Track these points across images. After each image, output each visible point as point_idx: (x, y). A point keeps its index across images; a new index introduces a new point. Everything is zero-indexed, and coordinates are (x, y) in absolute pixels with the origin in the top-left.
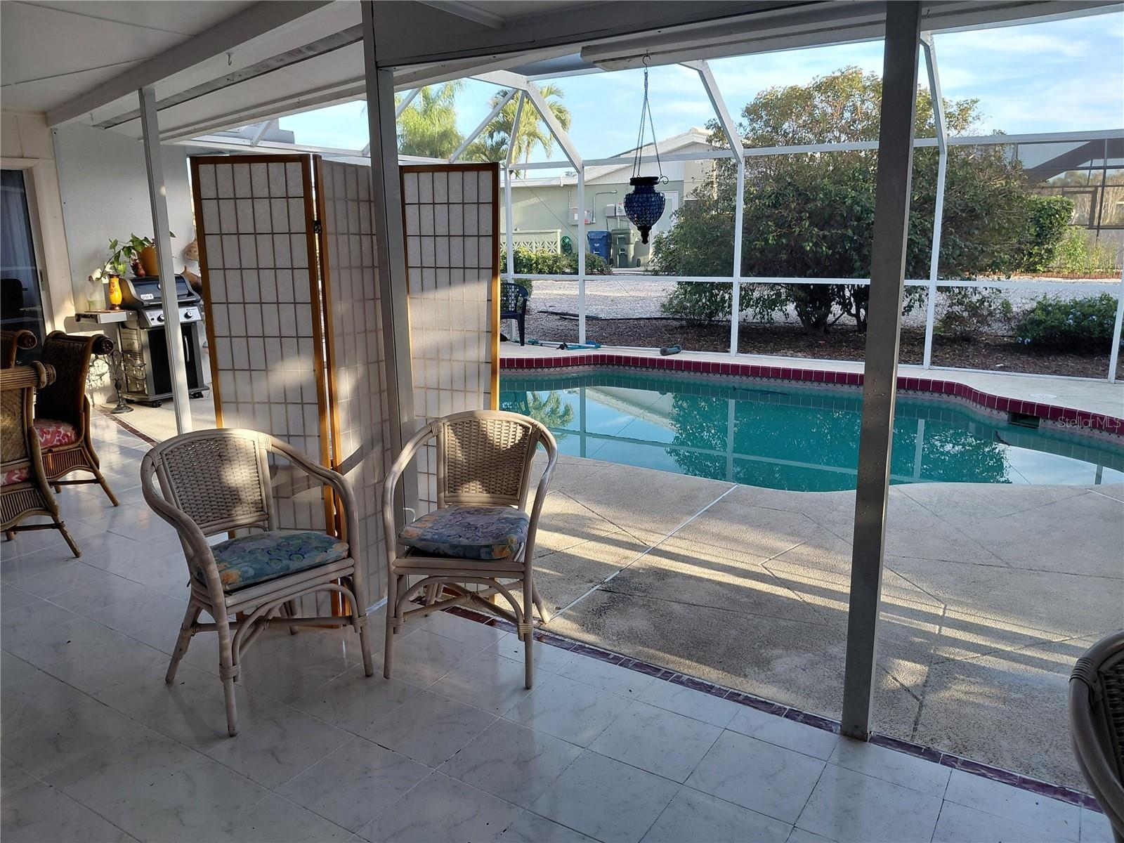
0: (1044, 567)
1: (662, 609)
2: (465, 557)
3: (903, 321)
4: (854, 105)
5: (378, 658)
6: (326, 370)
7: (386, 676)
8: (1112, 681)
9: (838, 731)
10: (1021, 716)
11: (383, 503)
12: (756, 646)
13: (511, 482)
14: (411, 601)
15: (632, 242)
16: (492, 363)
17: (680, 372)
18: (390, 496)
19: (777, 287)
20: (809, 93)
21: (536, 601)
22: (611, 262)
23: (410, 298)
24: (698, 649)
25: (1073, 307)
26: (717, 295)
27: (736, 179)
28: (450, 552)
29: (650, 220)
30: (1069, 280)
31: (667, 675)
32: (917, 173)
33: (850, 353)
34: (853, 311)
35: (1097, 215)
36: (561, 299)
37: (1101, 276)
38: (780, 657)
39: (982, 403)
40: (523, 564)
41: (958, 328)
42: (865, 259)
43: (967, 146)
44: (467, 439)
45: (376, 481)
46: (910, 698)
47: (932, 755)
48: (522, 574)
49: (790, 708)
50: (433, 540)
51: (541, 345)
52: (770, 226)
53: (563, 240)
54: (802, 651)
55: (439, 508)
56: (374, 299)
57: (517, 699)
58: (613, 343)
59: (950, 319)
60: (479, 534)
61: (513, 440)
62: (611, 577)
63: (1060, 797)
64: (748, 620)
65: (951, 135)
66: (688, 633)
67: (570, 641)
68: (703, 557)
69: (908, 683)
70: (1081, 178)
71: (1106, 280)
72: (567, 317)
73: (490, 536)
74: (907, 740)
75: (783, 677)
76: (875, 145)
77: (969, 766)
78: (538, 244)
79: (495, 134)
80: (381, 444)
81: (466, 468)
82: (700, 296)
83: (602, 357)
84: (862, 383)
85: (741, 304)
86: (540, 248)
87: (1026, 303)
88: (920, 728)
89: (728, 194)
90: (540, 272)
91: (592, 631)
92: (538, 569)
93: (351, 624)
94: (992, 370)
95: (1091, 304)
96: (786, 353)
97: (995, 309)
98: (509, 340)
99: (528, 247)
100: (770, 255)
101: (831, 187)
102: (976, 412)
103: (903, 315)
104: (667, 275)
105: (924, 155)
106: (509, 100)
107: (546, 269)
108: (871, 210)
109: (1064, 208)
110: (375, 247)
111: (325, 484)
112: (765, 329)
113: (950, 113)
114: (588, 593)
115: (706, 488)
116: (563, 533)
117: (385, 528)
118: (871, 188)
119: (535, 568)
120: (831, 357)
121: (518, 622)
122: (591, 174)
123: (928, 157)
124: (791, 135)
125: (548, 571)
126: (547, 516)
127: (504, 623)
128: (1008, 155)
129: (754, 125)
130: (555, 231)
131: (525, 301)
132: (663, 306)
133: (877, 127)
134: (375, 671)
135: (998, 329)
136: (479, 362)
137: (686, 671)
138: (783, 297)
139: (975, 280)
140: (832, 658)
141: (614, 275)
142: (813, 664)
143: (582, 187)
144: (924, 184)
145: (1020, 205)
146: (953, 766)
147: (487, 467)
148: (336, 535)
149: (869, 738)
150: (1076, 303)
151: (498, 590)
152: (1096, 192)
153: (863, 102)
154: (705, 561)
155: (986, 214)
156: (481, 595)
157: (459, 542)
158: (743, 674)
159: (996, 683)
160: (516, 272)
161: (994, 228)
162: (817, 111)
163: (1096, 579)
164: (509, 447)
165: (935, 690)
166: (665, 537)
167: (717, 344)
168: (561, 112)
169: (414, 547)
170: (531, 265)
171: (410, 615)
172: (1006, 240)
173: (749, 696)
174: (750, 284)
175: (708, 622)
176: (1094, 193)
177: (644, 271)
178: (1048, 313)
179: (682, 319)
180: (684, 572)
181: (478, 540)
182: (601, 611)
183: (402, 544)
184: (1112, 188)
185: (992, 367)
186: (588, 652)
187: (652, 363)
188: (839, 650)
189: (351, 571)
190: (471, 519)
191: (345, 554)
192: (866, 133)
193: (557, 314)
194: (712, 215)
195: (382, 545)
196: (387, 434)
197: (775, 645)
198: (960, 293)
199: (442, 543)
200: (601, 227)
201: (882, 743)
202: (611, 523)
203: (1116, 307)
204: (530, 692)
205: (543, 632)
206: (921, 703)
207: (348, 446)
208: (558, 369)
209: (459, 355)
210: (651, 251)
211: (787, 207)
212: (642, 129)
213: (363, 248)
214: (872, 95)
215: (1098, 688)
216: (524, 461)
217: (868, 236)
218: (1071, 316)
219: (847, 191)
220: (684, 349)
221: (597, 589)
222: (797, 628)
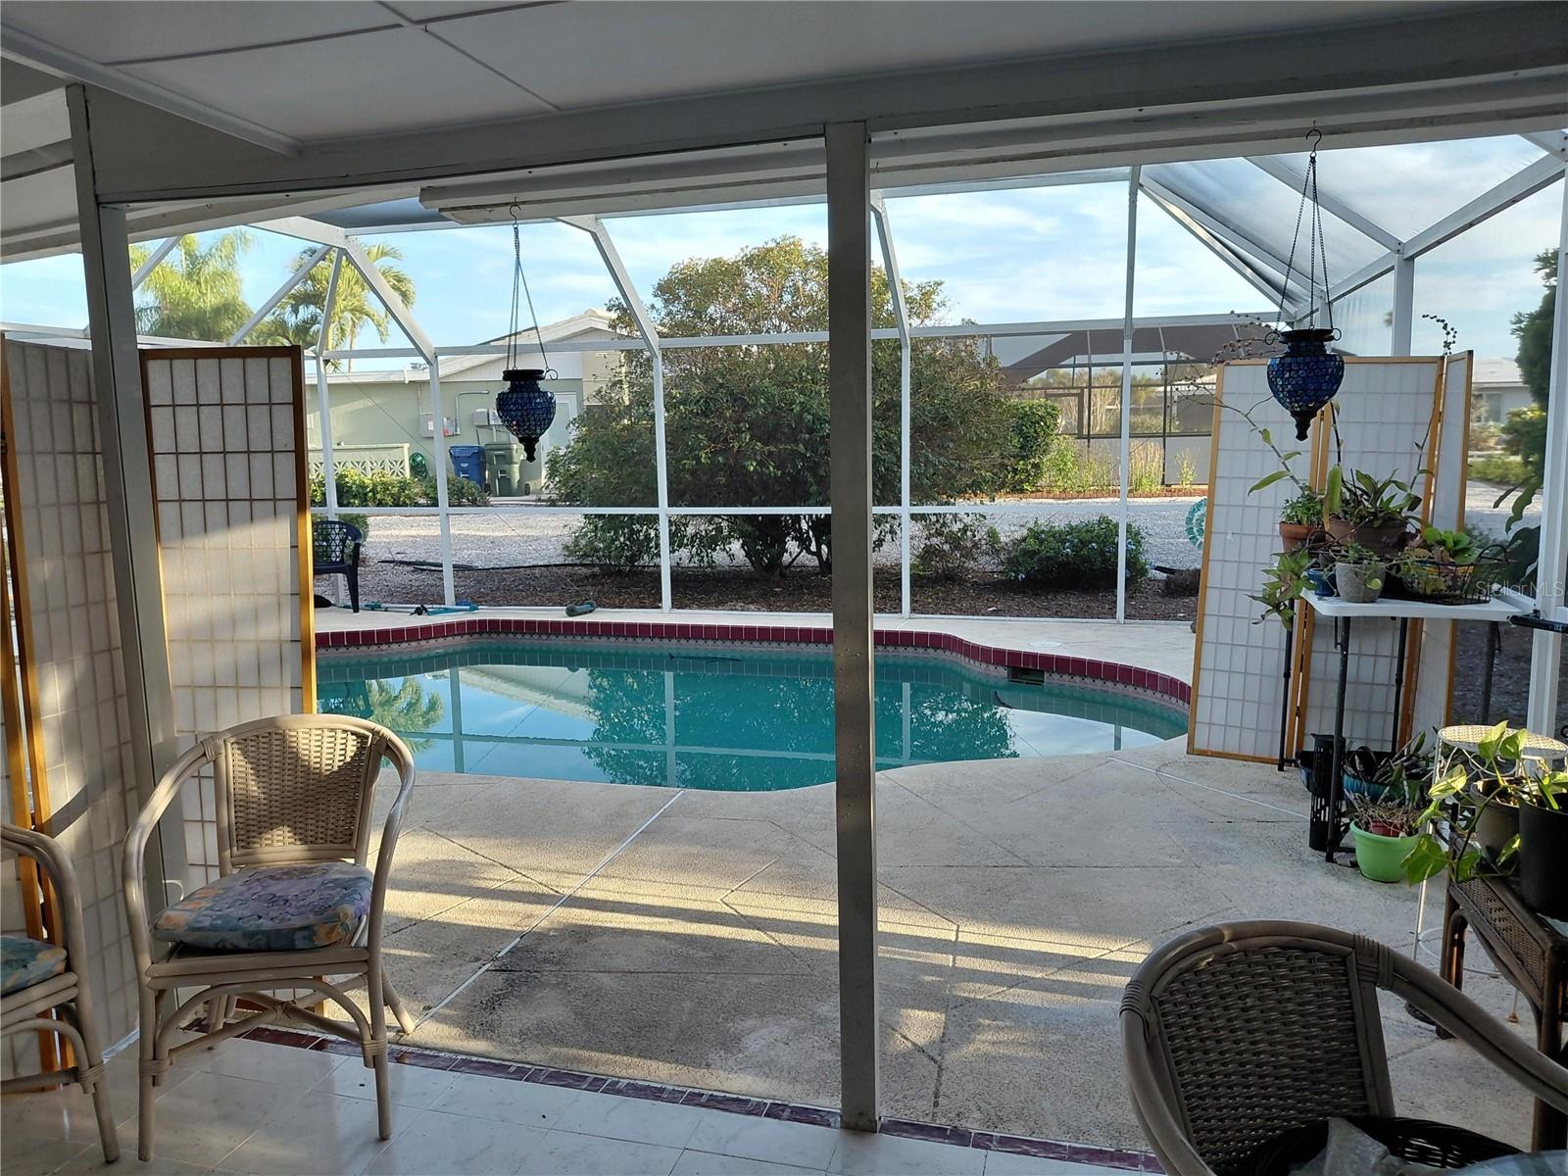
0: (1070, 861)
1: (586, 985)
2: (269, 950)
3: (875, 558)
4: (794, 284)
5: (126, 1131)
6: (18, 668)
7: (143, 1156)
8: (1168, 1007)
9: (838, 1125)
10: (1063, 1064)
11: (125, 877)
12: (720, 1020)
13: (342, 823)
14: (184, 1029)
15: (515, 460)
16: (302, 641)
17: (596, 639)
18: (136, 865)
19: (717, 520)
20: (738, 267)
21: (390, 1002)
22: (488, 489)
23: (162, 548)
24: (640, 1038)
25: (1069, 533)
26: (639, 531)
27: (652, 378)
28: (244, 944)
29: (536, 430)
30: (1061, 502)
31: (596, 1084)
32: (876, 371)
33: (814, 602)
34: (813, 548)
35: (1085, 422)
36: (414, 542)
37: (1097, 494)
38: (753, 1030)
39: (975, 658)
40: (366, 948)
41: (940, 565)
42: (823, 482)
43: (933, 339)
44: (265, 762)
45: (113, 842)
46: (926, 1060)
47: (959, 1137)
48: (365, 964)
49: (772, 1101)
50: (214, 928)
51: (386, 611)
52: (701, 440)
53: (413, 458)
54: (782, 1016)
55: (222, 875)
56: (101, 552)
57: (369, 1157)
58: (495, 602)
59: (927, 554)
60: (291, 910)
61: (342, 758)
62: (507, 949)
63: (1117, 1164)
64: (707, 982)
65: (914, 325)
66: (624, 1016)
67: (448, 1055)
68: (641, 900)
69: (922, 1040)
70: (1064, 378)
71: (1102, 500)
72: (425, 567)
73: (310, 911)
74: (927, 1121)
75: (759, 1058)
76: (824, 336)
77: (1008, 1144)
78: (375, 465)
79: (301, 308)
80: (119, 782)
81: (265, 807)
82: (616, 533)
83: (482, 623)
84: (831, 641)
85: (672, 543)
86: (378, 470)
87: (1016, 531)
88: (942, 1101)
89: (643, 398)
90: (380, 504)
91: (481, 1036)
92: (393, 951)
93: (77, 1080)
94: (983, 615)
95: (1088, 528)
96: (734, 606)
97: (980, 540)
98: (334, 605)
99: (359, 469)
100: (705, 478)
101: (774, 390)
102: (969, 669)
103: (874, 551)
104: (570, 506)
105: (883, 350)
106: (318, 262)
107: (389, 500)
108: (825, 420)
109: (1049, 414)
110: (101, 473)
111: (20, 855)
112: (705, 575)
113: (910, 297)
114: (474, 978)
115: (640, 800)
116: (431, 891)
117: (131, 918)
118: (823, 392)
119: (388, 951)
120: (791, 608)
121: (362, 1040)
122: (447, 366)
123: (889, 352)
124: (718, 322)
125: (408, 953)
126: (403, 869)
127: (341, 1043)
128: (981, 352)
129: (671, 307)
130: (400, 445)
131: (357, 546)
132: (566, 547)
133: (825, 313)
134: (122, 1151)
135: (986, 564)
136: (281, 642)
137: (624, 1073)
138: (726, 532)
139: (954, 504)
140: (823, 1020)
141: (492, 506)
142: (798, 1033)
143: (435, 386)
144: (886, 386)
145: (1000, 410)
146: (988, 1148)
147: (301, 802)
148: (45, 936)
149: (879, 1127)
150: (1072, 528)
151: (325, 993)
152: (1082, 394)
153: (805, 281)
154: (644, 905)
155: (961, 423)
156: (300, 1006)
157: (258, 926)
158: (704, 1063)
159: (1029, 1024)
160: (340, 504)
161: (971, 440)
162: (749, 292)
163: (1131, 870)
164: (336, 769)
165: (956, 1046)
166: (584, 878)
167: (643, 598)
168: (399, 281)
169: (181, 942)
170: (366, 494)
171: (180, 1053)
172: (986, 454)
173: (715, 1093)
174: (683, 516)
175: (651, 994)
176: (1080, 396)
177: (535, 501)
178: (1041, 542)
179: (594, 565)
180: (614, 925)
181: (289, 920)
182: (493, 1003)
183: (160, 940)
184: (1099, 390)
185: (983, 611)
186: (477, 1069)
187: (555, 628)
188: (830, 1008)
189: (71, 994)
190: (277, 888)
191: (61, 967)
192: (812, 322)
193: (408, 564)
194: (624, 425)
195: (127, 944)
196: (129, 767)
197: (746, 1014)
198: (938, 521)
199: (231, 930)
200: (469, 439)
201: (896, 1131)
202: (505, 867)
203: (1117, 532)
204: (387, 1144)
205: (404, 1048)
206: (940, 1067)
207: (60, 789)
208: (414, 644)
209: (247, 633)
210: (544, 473)
211: (721, 416)
212: (516, 305)
213: (80, 472)
214: (816, 273)
215: (1152, 1018)
216: (361, 789)
217: (823, 452)
218: (1067, 544)
219: (794, 396)
220: (599, 606)
221: (487, 970)
222: (774, 983)
